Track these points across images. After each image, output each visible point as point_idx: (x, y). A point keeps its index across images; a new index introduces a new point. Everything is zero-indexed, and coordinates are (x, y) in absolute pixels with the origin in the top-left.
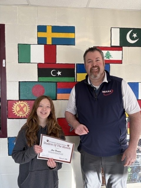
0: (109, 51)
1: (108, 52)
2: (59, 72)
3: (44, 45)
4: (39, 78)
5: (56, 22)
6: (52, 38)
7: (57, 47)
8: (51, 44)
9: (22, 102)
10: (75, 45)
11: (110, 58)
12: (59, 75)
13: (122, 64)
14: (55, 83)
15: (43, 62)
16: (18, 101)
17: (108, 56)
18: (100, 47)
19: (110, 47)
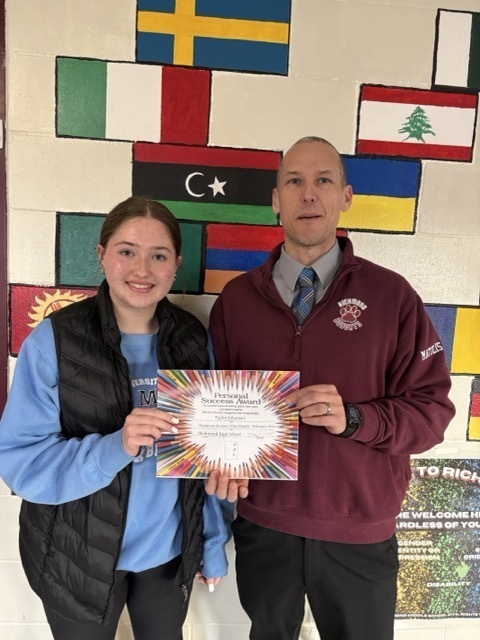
0: (422, 107)
1: (419, 110)
2: (216, 180)
3: (161, 67)
7: (213, 78)
10: (286, 75)
11: (424, 135)
12: (215, 194)
13: (470, 161)
14: (200, 227)
15: (157, 139)
17: (416, 126)
18: (386, 87)
19: (429, 88)
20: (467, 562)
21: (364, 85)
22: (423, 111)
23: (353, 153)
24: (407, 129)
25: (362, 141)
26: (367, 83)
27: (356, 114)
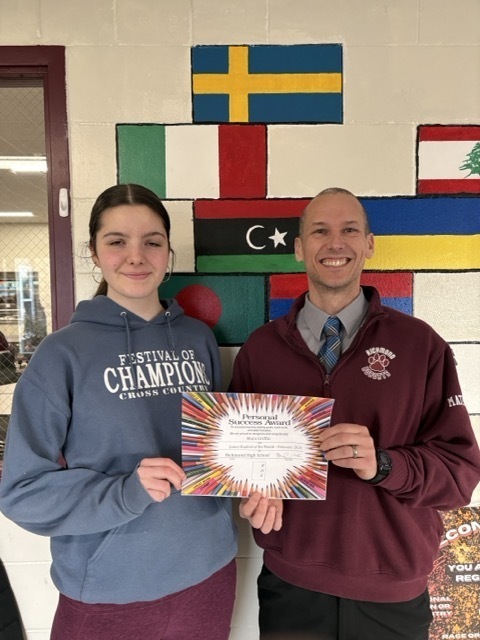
1: (479, 146)
2: (277, 232)
3: (217, 126)
4: (199, 258)
5: (267, 28)
6: (250, 96)
7: (269, 132)
8: (247, 121)
10: (341, 123)
12: (276, 245)
14: (263, 278)
15: (216, 195)
17: (477, 162)
18: (443, 126)
21: (421, 126)
23: (413, 193)
24: (468, 166)
25: (422, 181)
26: (423, 123)
27: (414, 155)
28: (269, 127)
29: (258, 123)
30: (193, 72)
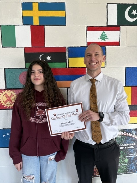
0: (104, 31)
2: (48, 56)
3: (30, 26)
4: (26, 64)
6: (39, 17)
8: (38, 24)
9: (9, 91)
10: (65, 25)
12: (48, 60)
13: (119, 46)
15: (30, 46)
16: (4, 90)
18: (94, 27)
19: (106, 26)
20: (127, 158)
21: (88, 26)
22: (105, 33)
23: (86, 46)
25: (88, 42)
27: (86, 35)
28: (45, 26)
29: (42, 25)
30: (22, 10)
